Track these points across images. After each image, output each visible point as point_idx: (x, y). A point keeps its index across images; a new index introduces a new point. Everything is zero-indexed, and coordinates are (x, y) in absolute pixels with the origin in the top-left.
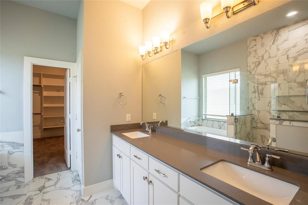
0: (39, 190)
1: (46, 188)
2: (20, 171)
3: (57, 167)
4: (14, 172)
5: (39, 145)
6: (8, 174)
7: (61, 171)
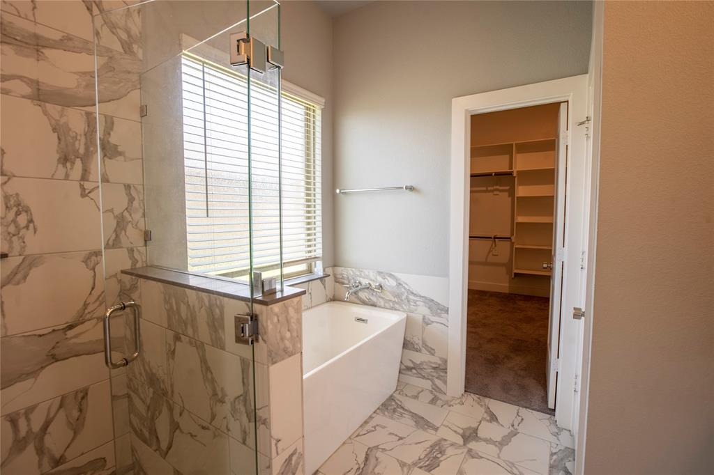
0: (463, 436)
1: (477, 441)
2: (439, 365)
3: (523, 387)
4: (431, 362)
5: (500, 310)
6: (422, 363)
7: (526, 408)
